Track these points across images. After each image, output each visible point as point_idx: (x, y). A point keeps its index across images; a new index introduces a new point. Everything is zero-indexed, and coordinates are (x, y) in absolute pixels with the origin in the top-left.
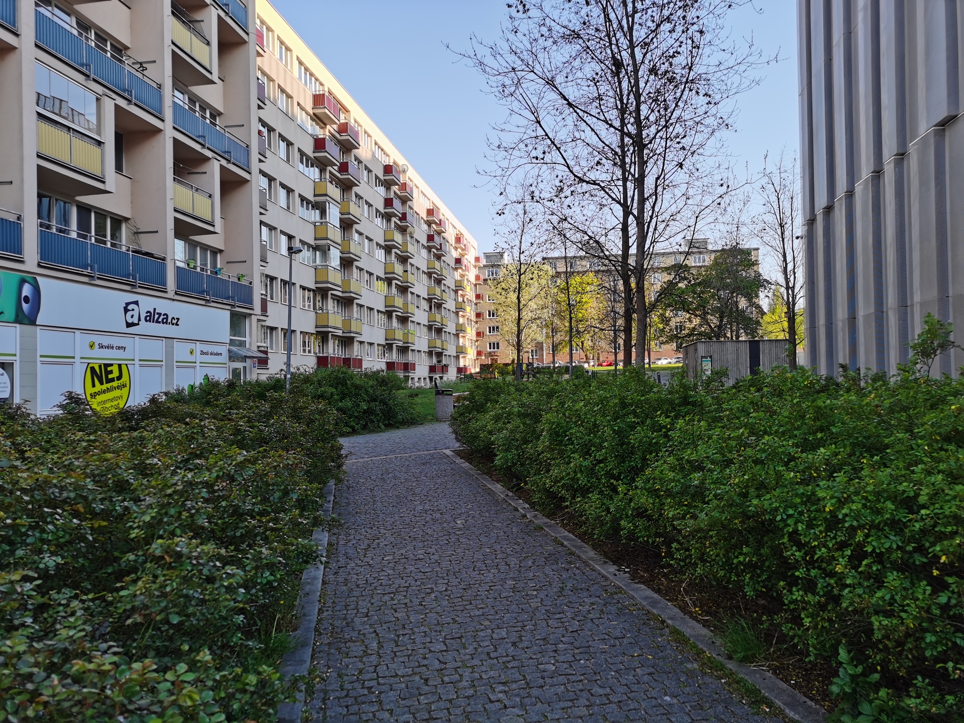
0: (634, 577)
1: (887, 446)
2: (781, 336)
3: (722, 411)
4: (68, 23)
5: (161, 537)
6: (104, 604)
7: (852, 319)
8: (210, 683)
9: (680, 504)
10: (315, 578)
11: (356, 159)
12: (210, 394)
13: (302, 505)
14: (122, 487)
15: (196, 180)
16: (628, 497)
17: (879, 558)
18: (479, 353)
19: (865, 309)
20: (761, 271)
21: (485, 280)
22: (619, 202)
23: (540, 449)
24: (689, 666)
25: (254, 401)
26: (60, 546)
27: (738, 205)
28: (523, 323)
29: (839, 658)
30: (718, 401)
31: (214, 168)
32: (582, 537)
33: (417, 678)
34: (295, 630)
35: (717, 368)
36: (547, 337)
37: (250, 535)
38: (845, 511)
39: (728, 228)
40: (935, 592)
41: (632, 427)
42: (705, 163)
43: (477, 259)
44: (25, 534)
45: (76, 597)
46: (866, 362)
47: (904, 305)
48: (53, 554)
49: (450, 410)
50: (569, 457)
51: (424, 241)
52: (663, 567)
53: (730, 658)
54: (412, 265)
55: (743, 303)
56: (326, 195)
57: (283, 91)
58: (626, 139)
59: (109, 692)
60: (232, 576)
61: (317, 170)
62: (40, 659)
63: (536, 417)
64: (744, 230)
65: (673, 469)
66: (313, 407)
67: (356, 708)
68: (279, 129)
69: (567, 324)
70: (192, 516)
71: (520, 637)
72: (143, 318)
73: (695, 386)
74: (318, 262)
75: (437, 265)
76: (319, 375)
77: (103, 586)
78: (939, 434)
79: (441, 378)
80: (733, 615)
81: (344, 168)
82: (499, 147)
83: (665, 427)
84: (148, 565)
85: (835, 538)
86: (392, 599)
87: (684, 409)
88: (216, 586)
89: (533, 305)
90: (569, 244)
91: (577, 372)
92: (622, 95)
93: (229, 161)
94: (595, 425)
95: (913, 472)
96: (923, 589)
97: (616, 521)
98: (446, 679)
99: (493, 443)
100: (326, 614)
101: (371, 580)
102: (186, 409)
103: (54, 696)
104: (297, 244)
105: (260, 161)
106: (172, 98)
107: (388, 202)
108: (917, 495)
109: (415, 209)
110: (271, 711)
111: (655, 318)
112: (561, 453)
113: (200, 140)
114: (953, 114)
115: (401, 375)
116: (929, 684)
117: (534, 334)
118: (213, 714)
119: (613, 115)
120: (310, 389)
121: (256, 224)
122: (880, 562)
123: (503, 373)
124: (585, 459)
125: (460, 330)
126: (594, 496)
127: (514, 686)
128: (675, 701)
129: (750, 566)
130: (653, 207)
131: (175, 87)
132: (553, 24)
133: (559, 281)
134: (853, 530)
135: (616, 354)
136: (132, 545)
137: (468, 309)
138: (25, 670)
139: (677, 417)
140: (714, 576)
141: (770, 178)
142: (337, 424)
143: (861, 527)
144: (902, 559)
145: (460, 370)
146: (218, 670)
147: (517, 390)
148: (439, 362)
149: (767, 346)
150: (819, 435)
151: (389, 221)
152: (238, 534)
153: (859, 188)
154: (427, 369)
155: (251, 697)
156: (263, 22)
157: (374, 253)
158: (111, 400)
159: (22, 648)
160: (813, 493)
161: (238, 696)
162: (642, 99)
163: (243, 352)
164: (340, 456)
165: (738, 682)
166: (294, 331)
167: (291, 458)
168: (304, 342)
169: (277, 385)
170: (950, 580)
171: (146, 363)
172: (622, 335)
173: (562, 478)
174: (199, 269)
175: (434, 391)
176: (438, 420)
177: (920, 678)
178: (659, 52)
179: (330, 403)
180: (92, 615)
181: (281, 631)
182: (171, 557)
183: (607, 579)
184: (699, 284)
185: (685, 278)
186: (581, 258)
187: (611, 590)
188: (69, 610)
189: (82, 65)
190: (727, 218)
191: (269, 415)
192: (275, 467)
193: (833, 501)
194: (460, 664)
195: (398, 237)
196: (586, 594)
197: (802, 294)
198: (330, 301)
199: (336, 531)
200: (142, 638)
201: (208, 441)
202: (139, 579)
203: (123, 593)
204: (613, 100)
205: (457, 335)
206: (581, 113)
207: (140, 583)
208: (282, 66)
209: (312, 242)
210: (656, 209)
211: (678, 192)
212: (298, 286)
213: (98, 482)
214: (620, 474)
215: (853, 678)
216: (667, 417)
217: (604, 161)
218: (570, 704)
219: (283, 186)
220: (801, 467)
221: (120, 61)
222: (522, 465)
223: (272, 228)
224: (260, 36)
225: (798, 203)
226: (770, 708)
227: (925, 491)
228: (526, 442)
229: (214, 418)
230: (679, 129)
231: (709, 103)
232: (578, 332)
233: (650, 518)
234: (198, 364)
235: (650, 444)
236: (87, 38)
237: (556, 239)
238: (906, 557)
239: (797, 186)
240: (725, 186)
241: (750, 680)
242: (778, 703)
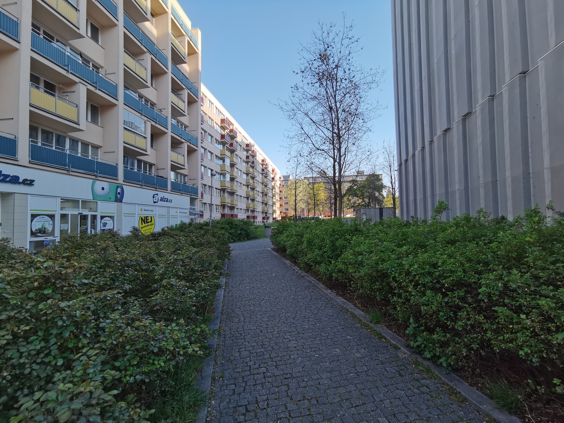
0: (337, 294)
1: (427, 246)
2: (391, 206)
3: (369, 234)
4: (135, 96)
5: (166, 279)
6: (146, 302)
7: (415, 200)
8: (184, 331)
9: (354, 267)
10: (221, 295)
11: (236, 141)
12: (183, 227)
13: (216, 268)
14: (152, 261)
15: (178, 150)
16: (335, 265)
17: (424, 285)
18: (281, 212)
19: (419, 197)
20: (383, 182)
21: (283, 185)
22: (332, 157)
23: (303, 248)
24: (357, 325)
25: (198, 230)
26: (131, 281)
27: (375, 159)
28: (297, 201)
29: (410, 321)
30: (368, 230)
31: (185, 146)
32: (319, 280)
33: (258, 330)
34: (214, 313)
35: (368, 218)
36: (306, 206)
37: (197, 278)
38: (412, 269)
39: (372, 167)
40: (443, 297)
41: (337, 239)
42: (363, 143)
43: (280, 178)
44: (119, 277)
45: (136, 299)
46: (420, 216)
47: (433, 195)
48: (128, 284)
49: (270, 233)
50: (314, 250)
51: (260, 171)
52: (348, 290)
53: (371, 322)
54: (256, 180)
55: (377, 194)
56: (225, 155)
57: (210, 118)
58: (334, 135)
59: (148, 333)
60: (191, 293)
61: (222, 146)
62: (124, 321)
63: (302, 236)
64: (377, 168)
65: (351, 255)
66: (220, 232)
67: (236, 341)
68: (208, 131)
69: (313, 202)
70: (177, 271)
71: (296, 316)
72: (159, 200)
73: (360, 224)
74: (222, 179)
75: (265, 180)
76: (222, 221)
77: (145, 296)
78: (445, 241)
79: (267, 221)
80: (372, 307)
81: (231, 145)
82: (288, 137)
83: (349, 239)
84: (161, 289)
85: (408, 278)
86: (249, 302)
87: (356, 233)
88: (186, 296)
89: (301, 195)
90: (314, 172)
91: (317, 219)
92: (332, 119)
93: (190, 143)
94: (323, 239)
95: (436, 254)
96: (439, 297)
97: (331, 274)
98: (269, 331)
99: (286, 246)
100: (225, 307)
101: (241, 295)
102: (174, 232)
103: (129, 334)
104: (214, 173)
105: (202, 143)
106: (171, 121)
107: (248, 157)
108: (437, 263)
109: (257, 159)
110: (206, 341)
111: (345, 199)
112: (311, 249)
113: (180, 136)
114: (449, 127)
115: (252, 220)
116: (441, 330)
117: (301, 205)
118: (185, 342)
119: (329, 126)
120: (219, 226)
121: (200, 165)
122: (424, 287)
123: (289, 220)
124: (320, 251)
125: (274, 204)
126: (323, 265)
127: (293, 333)
128: (351, 338)
129: (379, 289)
130: (344, 159)
131: (172, 117)
132: (307, 94)
133: (310, 186)
134: (415, 275)
135: (331, 212)
136: (155, 281)
137: (277, 196)
138: (119, 325)
139: (353, 236)
140: (366, 293)
141: (386, 149)
142: (228, 239)
143: (418, 274)
144: (432, 286)
145: (274, 219)
146: (187, 326)
147: (295, 226)
148: (266, 215)
149: (386, 209)
150: (404, 242)
151: (248, 164)
152: (193, 278)
153: (417, 152)
154: (262, 218)
155: (198, 336)
156: (203, 94)
157: (242, 176)
158: (148, 230)
159: (118, 317)
160: (401, 263)
161: (194, 335)
162: (340, 120)
163: (195, 212)
164: (229, 250)
165: (374, 331)
166: (213, 204)
167: (212, 251)
168: (217, 208)
169: (207, 224)
170: (449, 293)
171: (161, 216)
172: (333, 206)
173: (311, 258)
174: (179, 182)
175: (264, 226)
176: (266, 237)
177: (438, 328)
178: (345, 104)
179: (226, 231)
180: (142, 306)
181: (209, 313)
182: (169, 285)
183: (327, 295)
184: (361, 187)
185: (356, 185)
186: (318, 177)
187: (329, 299)
188: (134, 304)
189: (140, 110)
190: (371, 164)
191: (204, 235)
192: (206, 254)
193: (408, 265)
194: (273, 326)
195: (251, 170)
196: (320, 300)
197: (397, 191)
198: (226, 193)
199: (228, 278)
200: (160, 315)
201: (182, 244)
202: (158, 293)
203: (152, 298)
204: (329, 121)
205: (273, 206)
206: (318, 125)
207: (159, 295)
208: (210, 109)
209: (220, 172)
210: (345, 160)
211: (353, 154)
212: (214, 188)
213: (144, 259)
214: (332, 257)
215: (414, 328)
216: (350, 236)
217: (326, 142)
218: (314, 339)
219: (209, 152)
220: (397, 253)
221: (153, 109)
222: (297, 253)
223: (205, 167)
224: (202, 99)
225: (396, 158)
226: (385, 340)
227: (440, 261)
228: (298, 245)
229: (184, 236)
230: (353, 131)
231: (364, 122)
232: (317, 205)
233: (343, 273)
234: (178, 217)
235: (343, 246)
236: (142, 101)
237: (310, 171)
238: (433, 285)
239: (395, 152)
240: (370, 152)
241: (378, 330)
242: (388, 338)
